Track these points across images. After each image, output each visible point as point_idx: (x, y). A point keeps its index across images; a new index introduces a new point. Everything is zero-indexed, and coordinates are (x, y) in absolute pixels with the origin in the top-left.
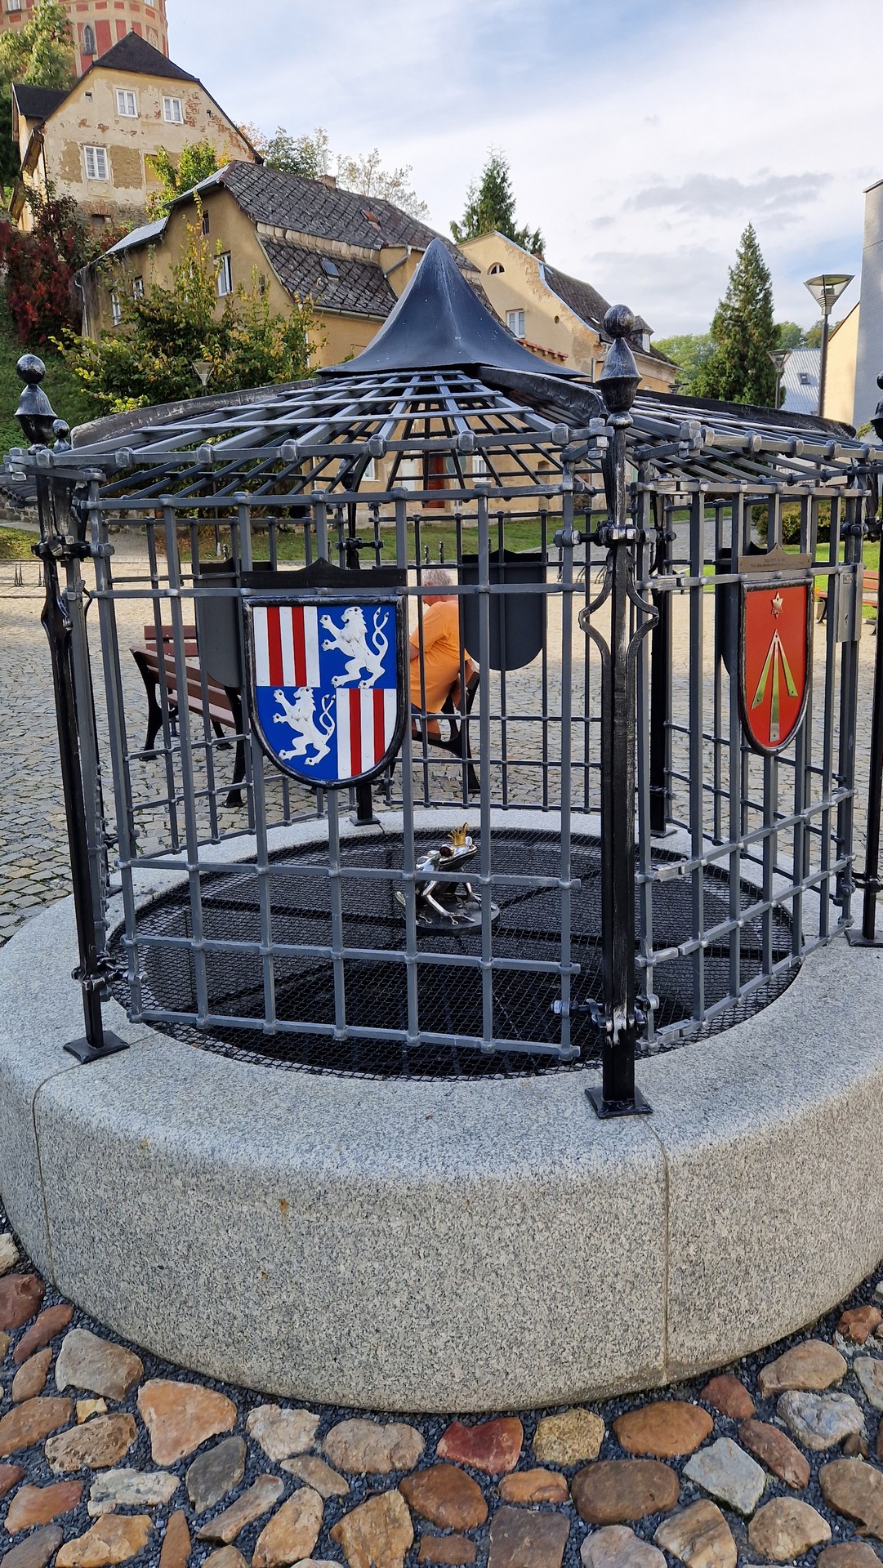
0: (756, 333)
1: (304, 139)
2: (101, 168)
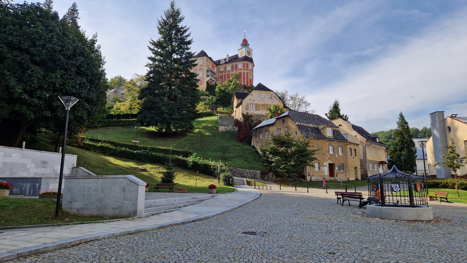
0: (406, 136)
1: (282, 92)
2: (253, 107)
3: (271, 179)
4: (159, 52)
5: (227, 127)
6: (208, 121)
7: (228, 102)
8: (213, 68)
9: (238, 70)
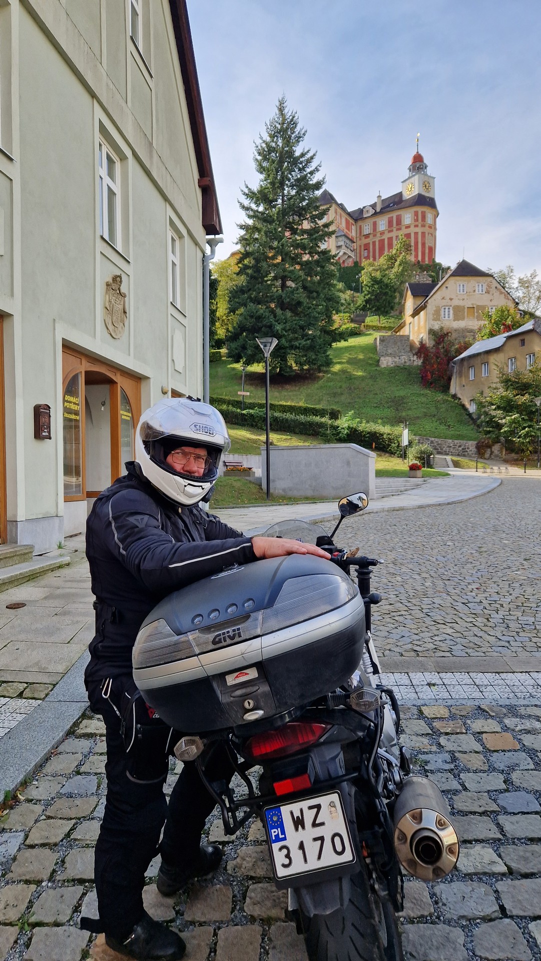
2: (449, 314)
3: (497, 456)
4: (260, 212)
5: (398, 358)
6: (354, 347)
7: (389, 303)
8: (348, 228)
9: (403, 228)
